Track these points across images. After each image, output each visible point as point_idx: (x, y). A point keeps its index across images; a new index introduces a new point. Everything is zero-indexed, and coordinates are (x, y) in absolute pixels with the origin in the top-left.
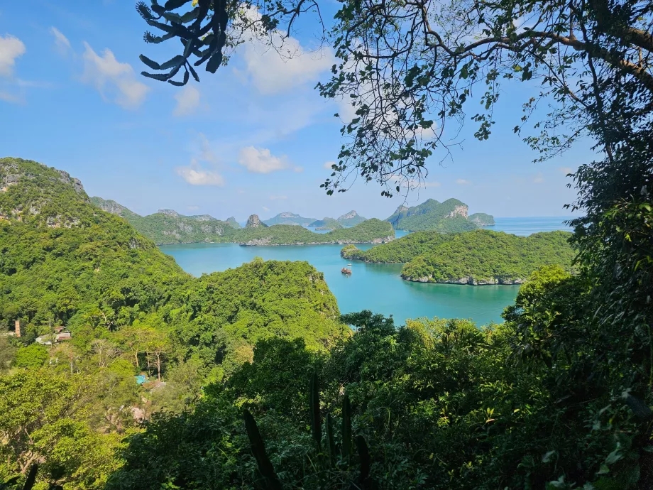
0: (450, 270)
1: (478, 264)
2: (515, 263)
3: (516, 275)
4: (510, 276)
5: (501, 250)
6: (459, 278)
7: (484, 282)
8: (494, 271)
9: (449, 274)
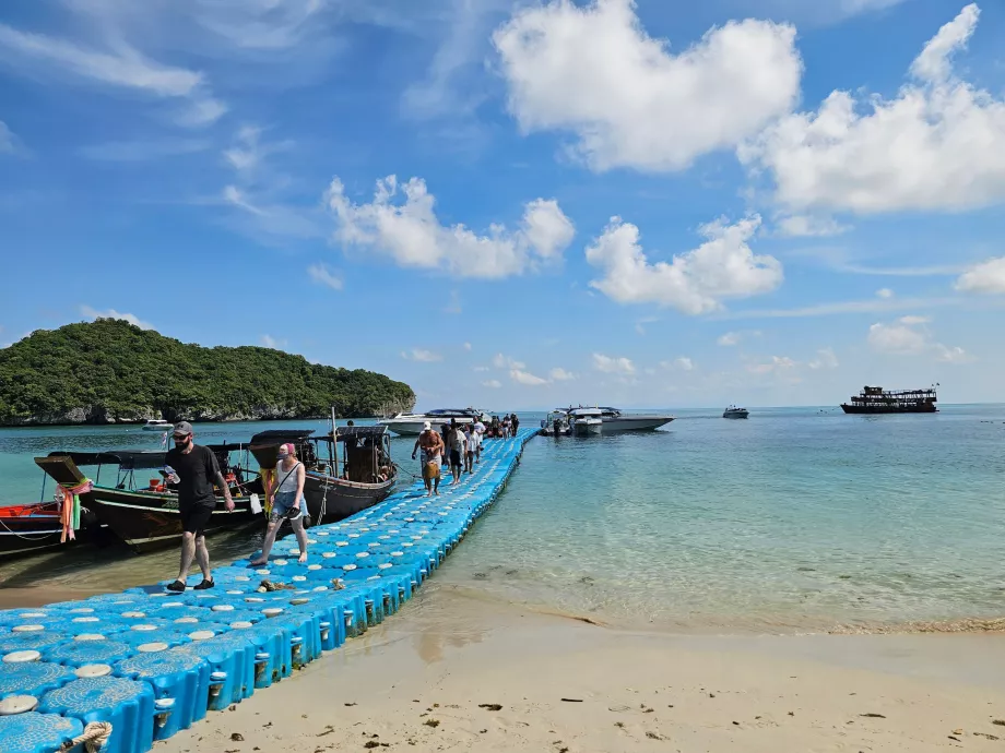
0: (36, 391)
1: (113, 379)
2: (196, 378)
3: (203, 401)
4: (191, 402)
5: (160, 355)
6: (65, 409)
7: (131, 414)
8: (154, 393)
9: (35, 400)
